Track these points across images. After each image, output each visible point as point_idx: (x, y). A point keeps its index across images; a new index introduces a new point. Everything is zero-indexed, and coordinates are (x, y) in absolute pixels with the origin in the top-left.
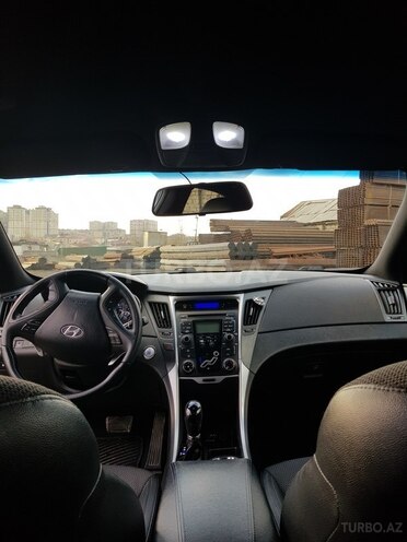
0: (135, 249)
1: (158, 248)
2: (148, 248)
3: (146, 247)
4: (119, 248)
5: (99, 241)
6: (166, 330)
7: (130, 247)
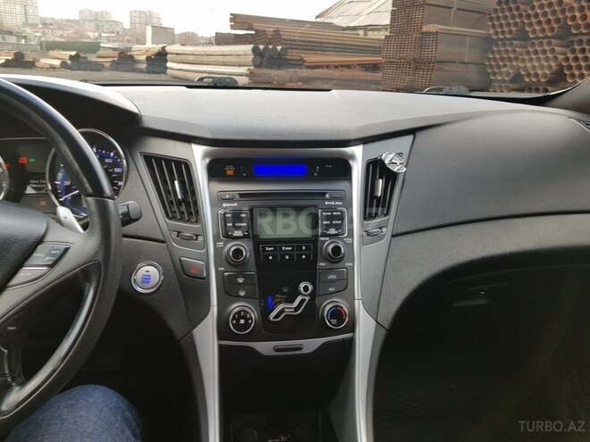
0: (136, 47)
1: (163, 48)
2: (151, 46)
3: (149, 45)
4: (116, 45)
5: (91, 34)
6: (188, 228)
7: (129, 45)
